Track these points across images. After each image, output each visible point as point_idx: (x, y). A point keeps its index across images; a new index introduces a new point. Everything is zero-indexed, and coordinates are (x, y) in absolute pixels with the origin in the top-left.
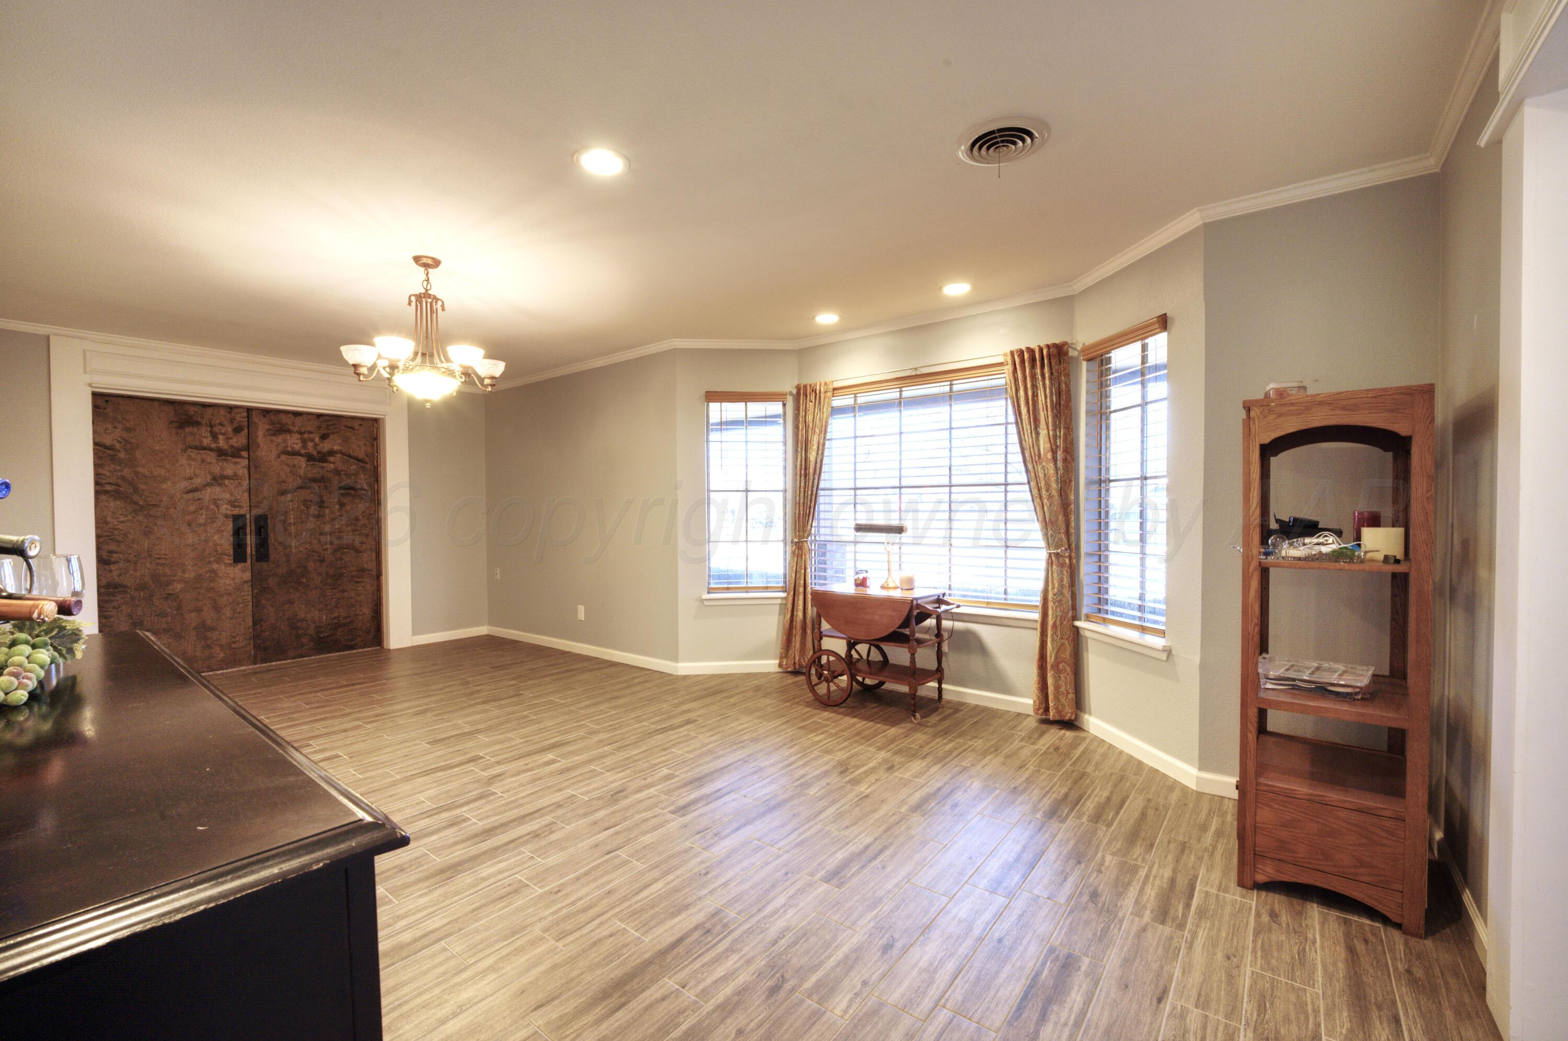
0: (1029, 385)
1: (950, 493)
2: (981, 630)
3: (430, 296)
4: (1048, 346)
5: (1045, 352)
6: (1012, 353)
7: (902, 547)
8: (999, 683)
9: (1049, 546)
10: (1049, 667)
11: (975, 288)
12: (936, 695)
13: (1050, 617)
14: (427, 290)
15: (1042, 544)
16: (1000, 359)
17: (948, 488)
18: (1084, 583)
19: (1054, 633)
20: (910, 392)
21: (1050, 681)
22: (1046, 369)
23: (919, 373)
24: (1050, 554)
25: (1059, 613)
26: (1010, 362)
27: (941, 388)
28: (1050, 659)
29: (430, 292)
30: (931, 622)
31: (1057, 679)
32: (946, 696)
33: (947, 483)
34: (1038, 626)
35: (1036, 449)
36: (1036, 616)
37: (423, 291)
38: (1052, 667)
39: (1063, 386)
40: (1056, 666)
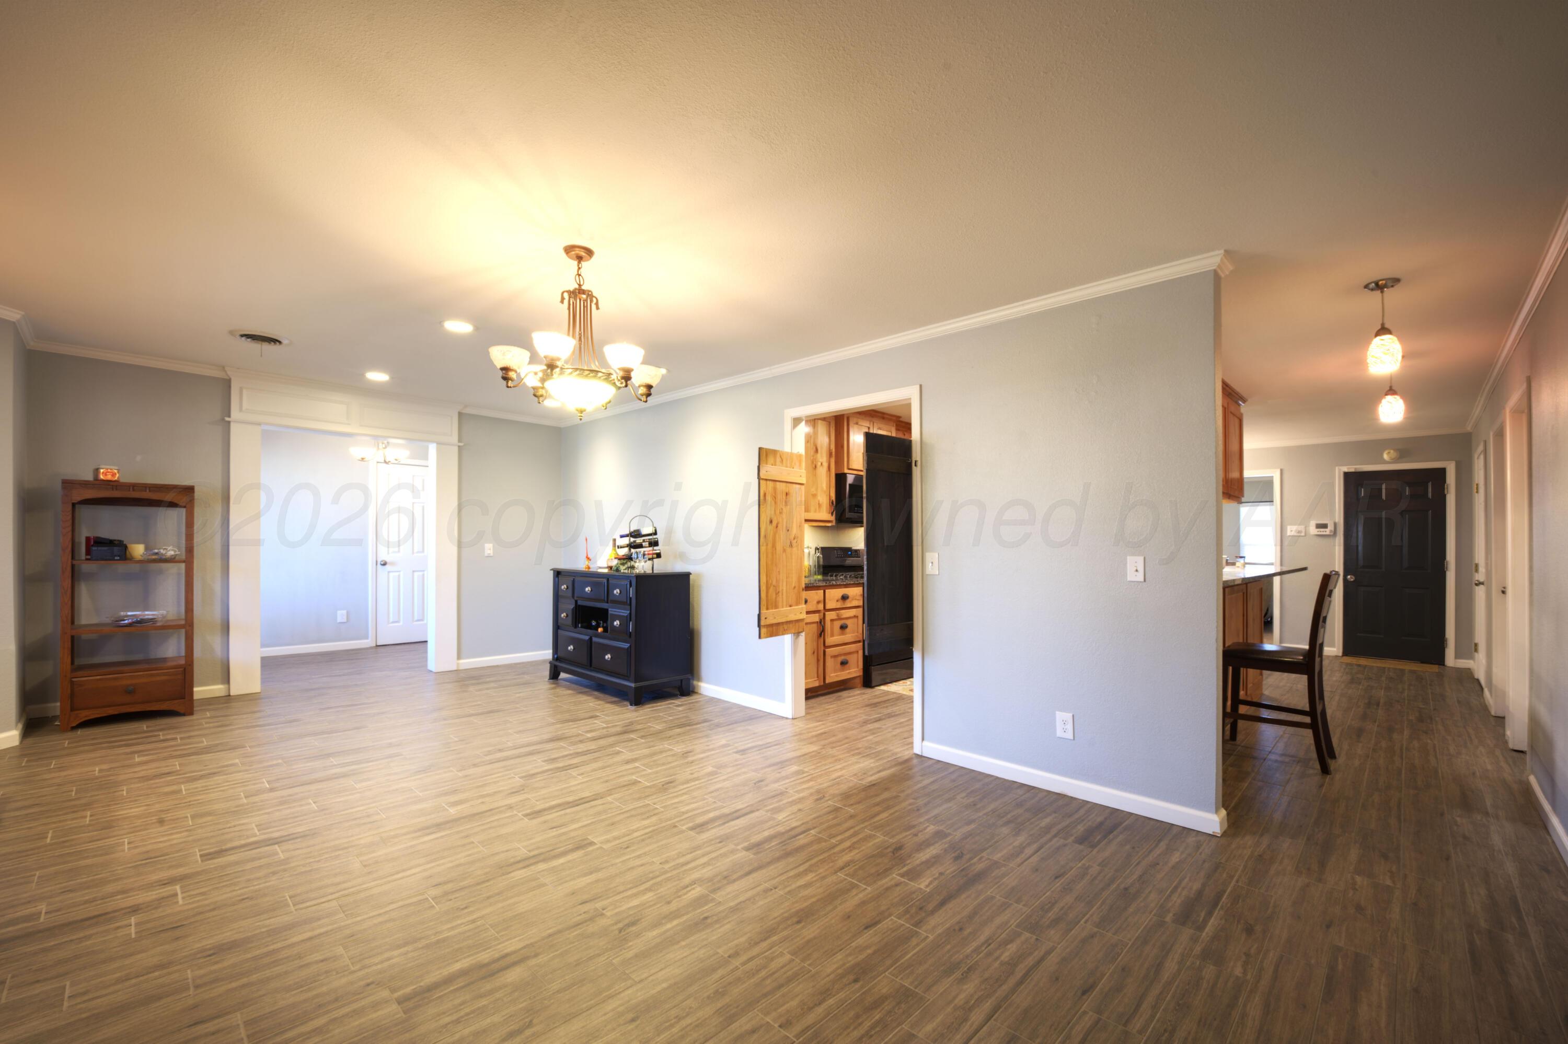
3: (583, 292)
14: (580, 285)
29: (583, 288)
37: (577, 286)
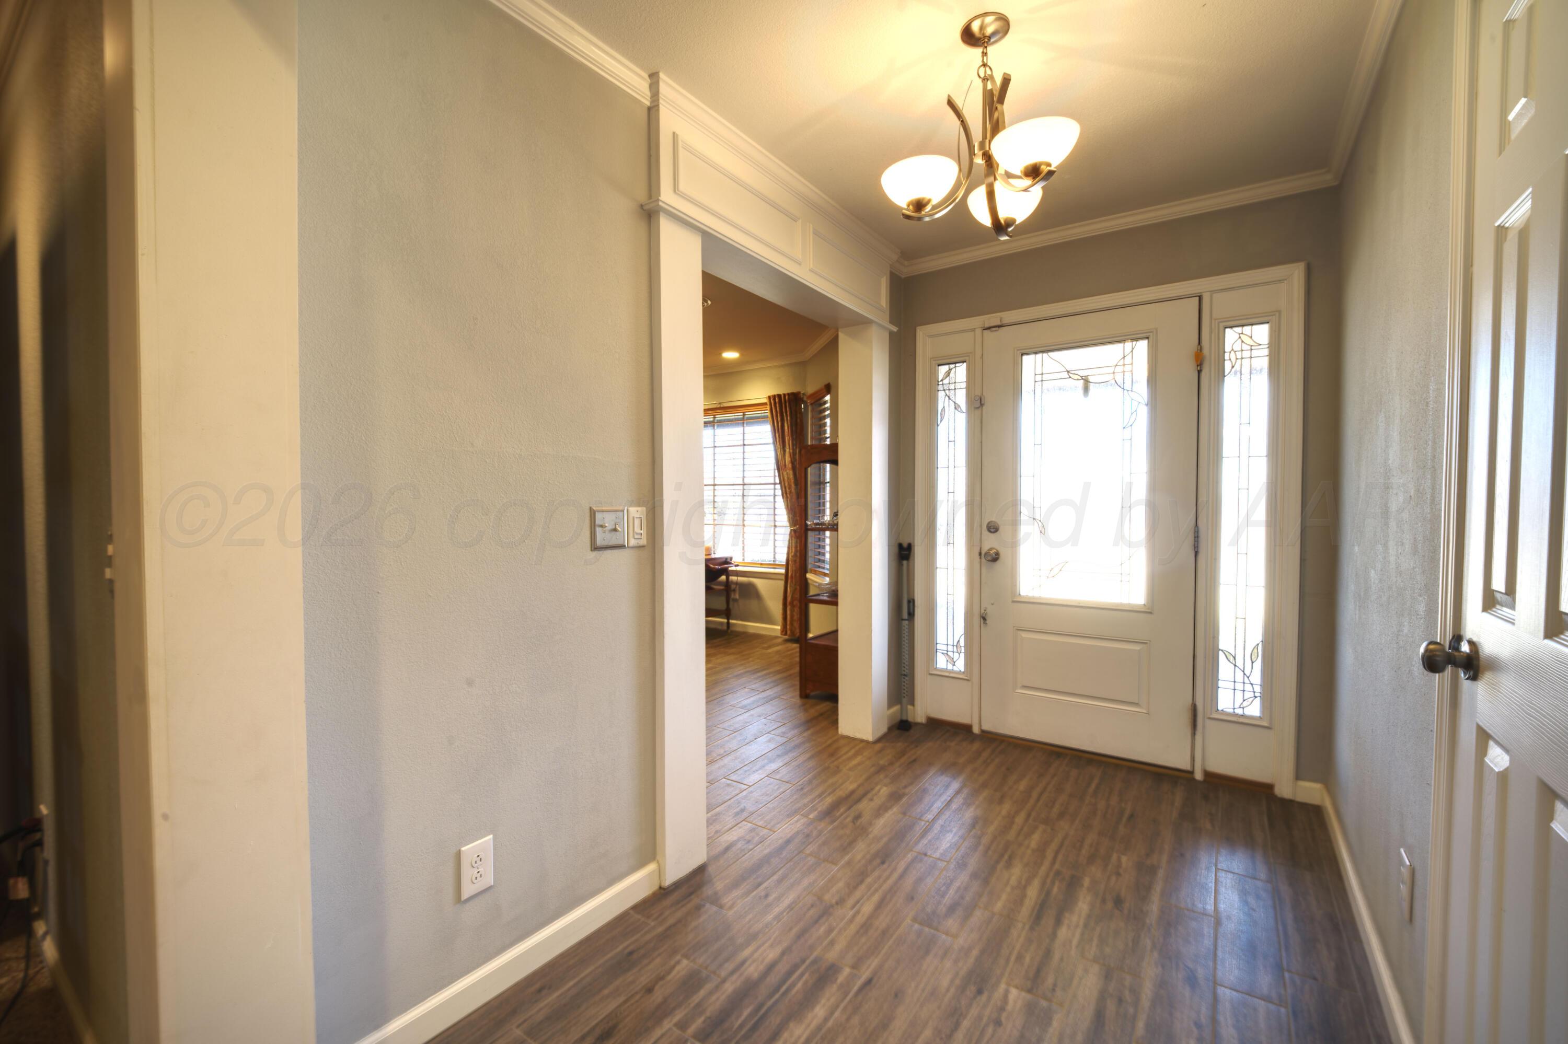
0: (779, 419)
1: (744, 489)
2: (758, 582)
4: (788, 394)
5: (787, 397)
6: (769, 397)
7: (715, 527)
8: (765, 617)
9: (791, 526)
10: (788, 604)
11: (742, 355)
12: (725, 627)
13: (790, 571)
15: (788, 524)
16: (765, 401)
17: (742, 486)
18: (809, 548)
19: (792, 581)
20: (720, 417)
21: (788, 612)
22: (788, 409)
23: (722, 406)
24: (791, 530)
25: (794, 568)
26: (768, 403)
27: (739, 415)
28: (789, 599)
30: (723, 578)
31: (792, 611)
32: (732, 629)
33: (741, 483)
34: (783, 577)
35: (783, 462)
36: (783, 571)
38: (790, 603)
39: (798, 420)
40: (791, 603)
